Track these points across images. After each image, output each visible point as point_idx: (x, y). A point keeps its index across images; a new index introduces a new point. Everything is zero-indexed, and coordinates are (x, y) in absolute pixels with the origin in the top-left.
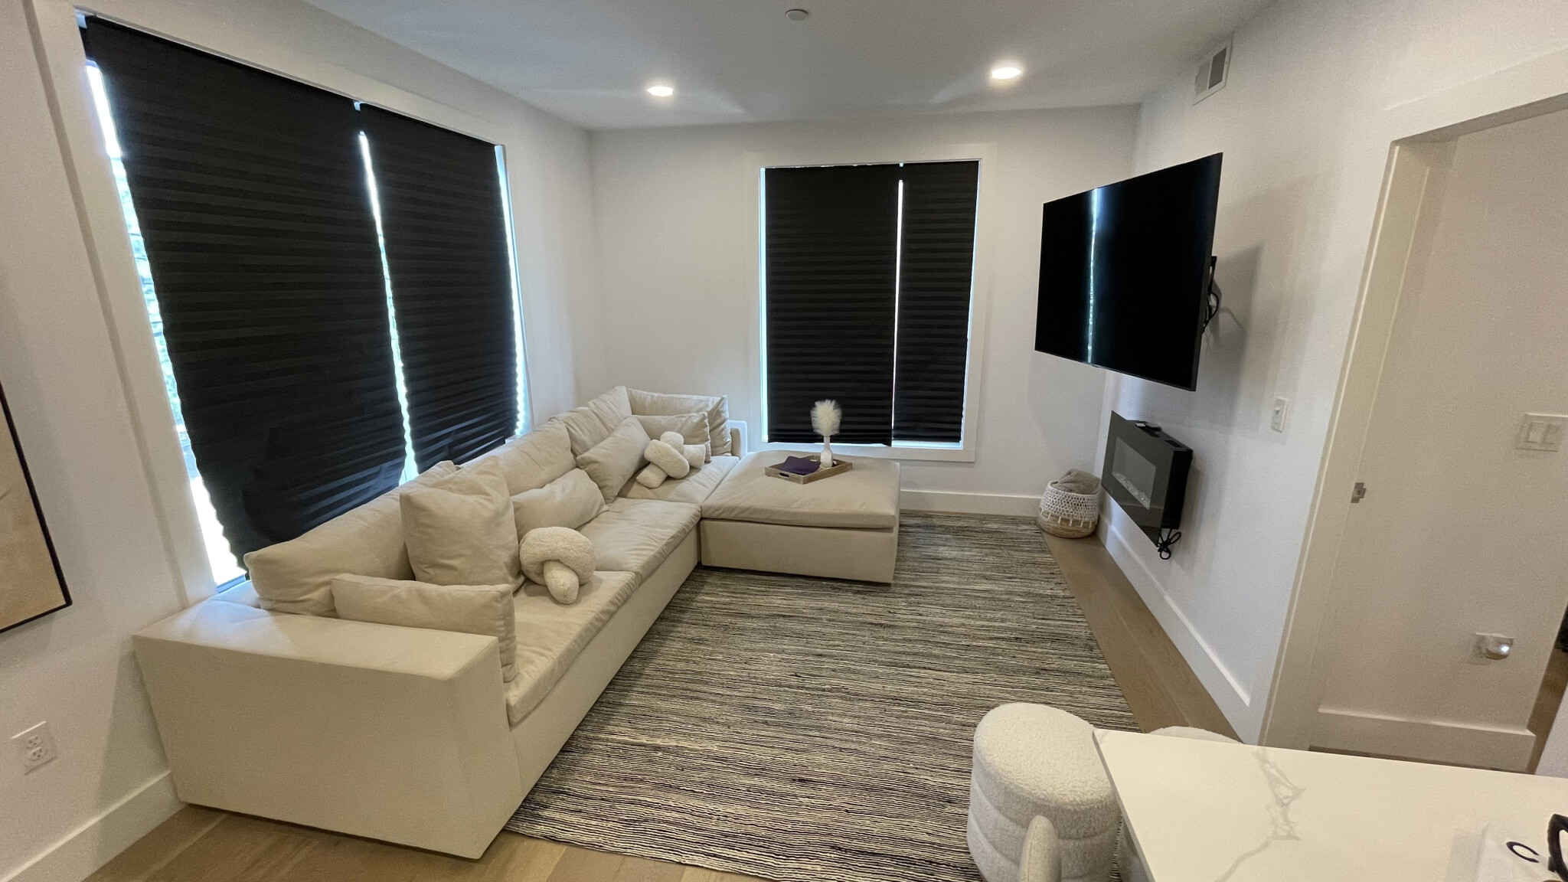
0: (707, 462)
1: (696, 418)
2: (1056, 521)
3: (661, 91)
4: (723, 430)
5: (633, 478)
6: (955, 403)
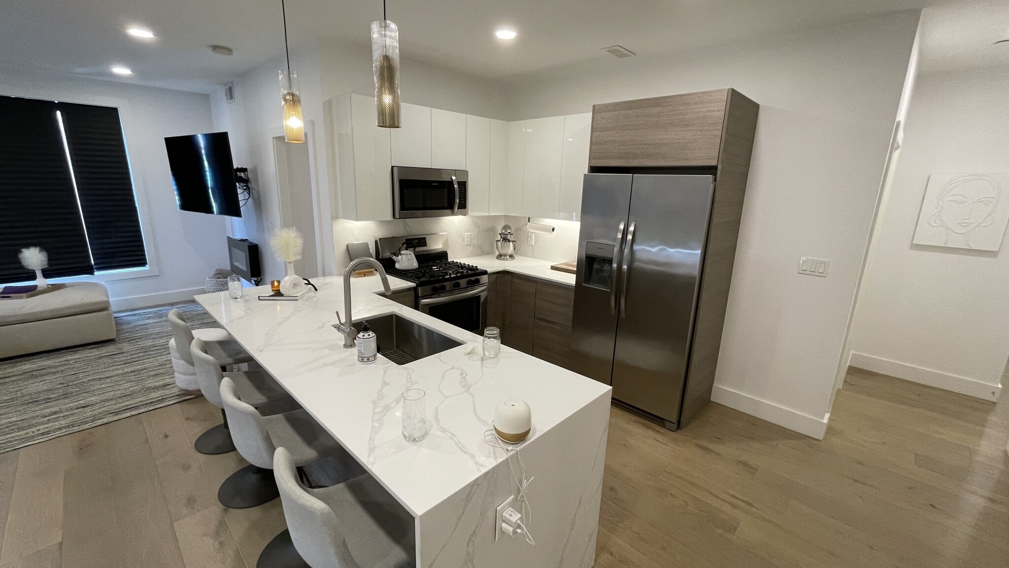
6: (137, 244)
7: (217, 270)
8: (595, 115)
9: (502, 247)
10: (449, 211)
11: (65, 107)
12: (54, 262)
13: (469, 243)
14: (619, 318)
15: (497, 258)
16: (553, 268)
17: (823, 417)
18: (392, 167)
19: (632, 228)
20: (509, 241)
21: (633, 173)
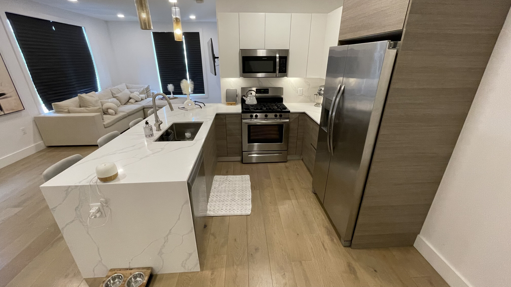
0: (146, 99)
1: (142, 89)
3: (121, 16)
4: (150, 92)
5: (128, 101)
6: (202, 85)
12: (176, 90)
13: (301, 94)
18: (240, 49)
20: (321, 95)
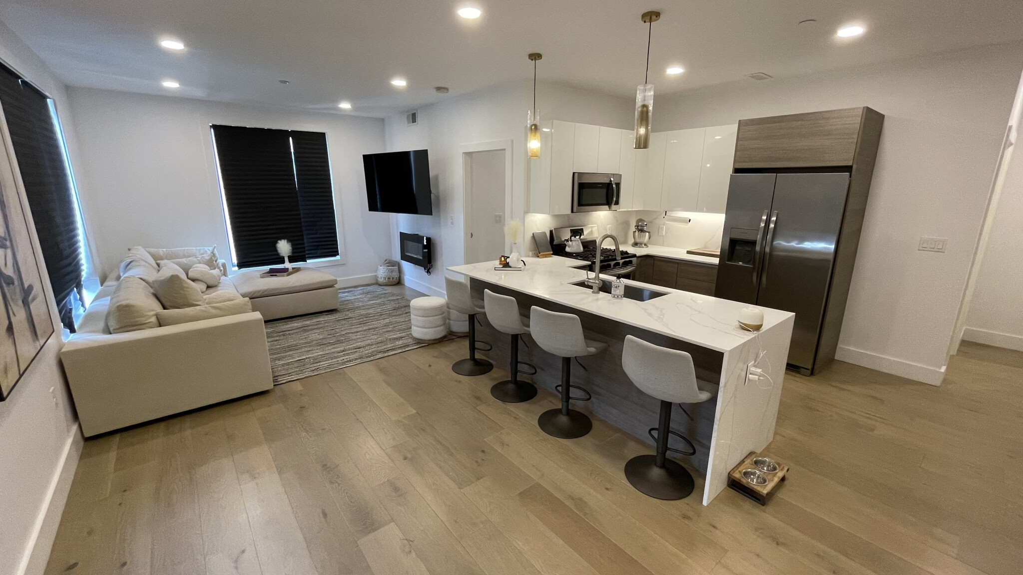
0: (220, 279)
2: (385, 280)
3: (171, 84)
4: (218, 263)
6: (333, 239)
7: (386, 260)
8: (741, 128)
9: (638, 237)
10: (607, 207)
11: (296, 134)
14: (760, 288)
15: (633, 246)
16: (689, 252)
17: (940, 368)
18: (574, 173)
19: (774, 219)
20: (645, 232)
21: (777, 173)
